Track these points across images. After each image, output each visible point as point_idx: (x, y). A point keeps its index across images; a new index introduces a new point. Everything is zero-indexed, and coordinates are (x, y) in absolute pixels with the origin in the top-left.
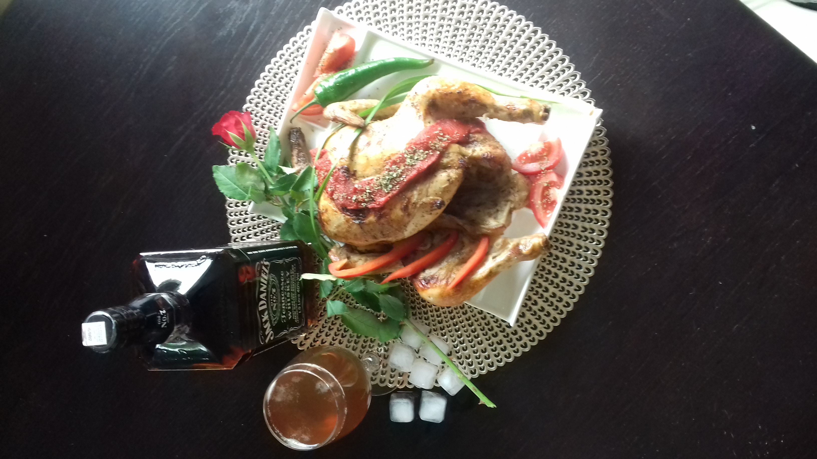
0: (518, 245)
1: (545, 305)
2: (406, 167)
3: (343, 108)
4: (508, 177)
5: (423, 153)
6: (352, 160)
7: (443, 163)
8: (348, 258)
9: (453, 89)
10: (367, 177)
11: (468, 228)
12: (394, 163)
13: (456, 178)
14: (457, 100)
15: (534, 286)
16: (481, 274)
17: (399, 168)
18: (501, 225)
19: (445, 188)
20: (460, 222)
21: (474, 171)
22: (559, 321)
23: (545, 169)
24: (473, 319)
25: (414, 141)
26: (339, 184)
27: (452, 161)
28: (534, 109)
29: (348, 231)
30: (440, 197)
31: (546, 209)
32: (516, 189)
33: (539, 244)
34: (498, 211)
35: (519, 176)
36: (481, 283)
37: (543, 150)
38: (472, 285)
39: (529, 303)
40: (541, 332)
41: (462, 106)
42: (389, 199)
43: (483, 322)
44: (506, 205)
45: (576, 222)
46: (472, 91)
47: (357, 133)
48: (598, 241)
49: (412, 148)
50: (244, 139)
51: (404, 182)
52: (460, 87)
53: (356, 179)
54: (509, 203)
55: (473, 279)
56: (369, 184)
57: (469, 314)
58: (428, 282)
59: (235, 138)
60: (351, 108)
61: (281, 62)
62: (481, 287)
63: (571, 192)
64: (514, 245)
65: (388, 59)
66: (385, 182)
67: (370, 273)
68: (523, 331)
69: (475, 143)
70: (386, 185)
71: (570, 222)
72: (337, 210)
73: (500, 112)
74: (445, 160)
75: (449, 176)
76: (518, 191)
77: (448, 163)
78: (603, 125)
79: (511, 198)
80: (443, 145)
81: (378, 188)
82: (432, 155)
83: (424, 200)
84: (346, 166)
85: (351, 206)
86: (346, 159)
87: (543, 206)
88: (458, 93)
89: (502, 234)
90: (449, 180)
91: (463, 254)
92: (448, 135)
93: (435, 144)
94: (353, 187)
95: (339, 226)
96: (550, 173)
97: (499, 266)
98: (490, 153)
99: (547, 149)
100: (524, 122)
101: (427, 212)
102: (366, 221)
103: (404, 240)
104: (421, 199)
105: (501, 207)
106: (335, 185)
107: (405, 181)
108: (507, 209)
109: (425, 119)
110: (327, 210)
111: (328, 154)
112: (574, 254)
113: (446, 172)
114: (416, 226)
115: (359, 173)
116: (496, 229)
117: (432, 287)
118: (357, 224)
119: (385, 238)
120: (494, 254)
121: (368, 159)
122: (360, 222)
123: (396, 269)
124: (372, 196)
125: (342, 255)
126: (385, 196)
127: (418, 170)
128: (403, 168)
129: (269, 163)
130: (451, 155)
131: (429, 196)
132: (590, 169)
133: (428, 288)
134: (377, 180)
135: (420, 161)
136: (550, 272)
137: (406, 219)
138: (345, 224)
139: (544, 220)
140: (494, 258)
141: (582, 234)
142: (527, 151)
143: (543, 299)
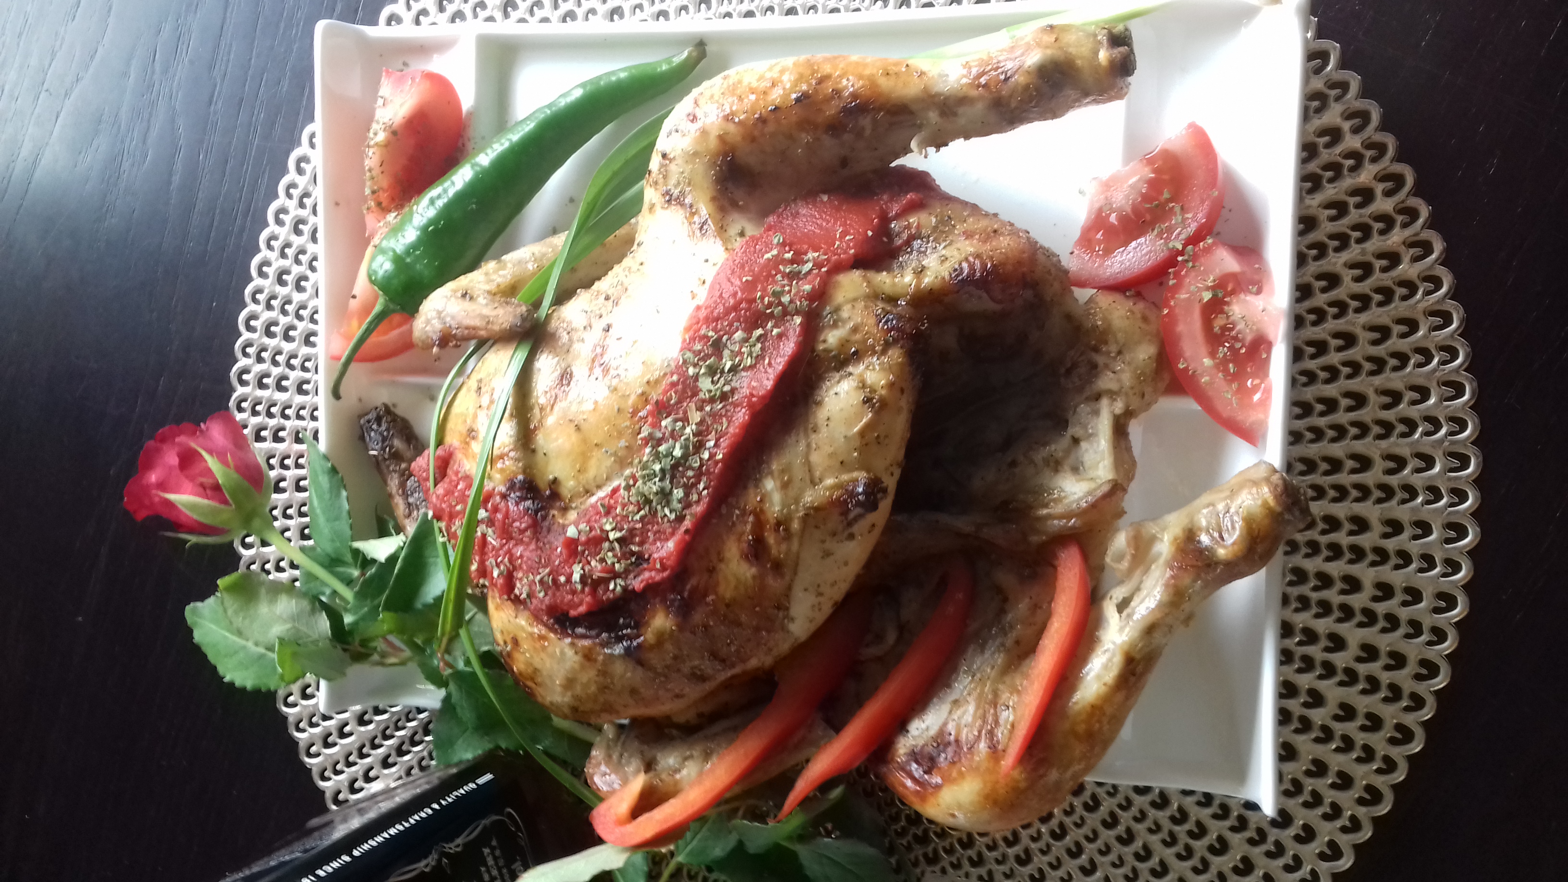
0: (1190, 536)
1: (1352, 695)
2: (708, 408)
3: (464, 296)
4: (1069, 317)
5: (746, 340)
6: (534, 451)
7: (827, 351)
8: (649, 766)
9: (776, 96)
10: (599, 487)
11: (996, 534)
12: (662, 409)
13: (891, 385)
14: (804, 124)
15: (1291, 643)
16: (1098, 677)
17: (685, 420)
18: (1106, 488)
19: (862, 433)
20: (964, 524)
21: (948, 339)
22: (1420, 734)
23: (1185, 246)
24: (1125, 818)
25: (703, 314)
26: (520, 542)
27: (855, 330)
28: (1072, 50)
29: (604, 688)
30: (857, 469)
31: (1238, 377)
32: (1113, 348)
33: (1265, 503)
34: (1076, 441)
35: (1105, 301)
36: (1109, 710)
37: (1154, 185)
38: (1081, 728)
39: (1294, 705)
40: (1369, 788)
41: (828, 141)
42: (687, 537)
43: (1163, 816)
44: (1096, 413)
45: (1354, 385)
46: (841, 77)
47: (521, 355)
48: (1452, 419)
49: (706, 337)
50: (225, 502)
51: (717, 462)
52: (800, 78)
53: (565, 510)
54: (1105, 402)
55: (1077, 708)
56: (609, 510)
57: (1108, 805)
58: (929, 762)
59: (193, 507)
60: (492, 287)
61: (283, 232)
62: (1117, 721)
63: (1302, 291)
64: (1175, 539)
65: (563, 95)
66: (654, 486)
67: (737, 790)
68: (1306, 805)
69: (916, 244)
70: (665, 496)
71: (1331, 390)
72: (544, 631)
73: (961, 110)
74: (832, 338)
75: (863, 385)
76: (1120, 353)
77: (844, 343)
78: (1320, 34)
79: (1106, 382)
80: (807, 288)
81: (642, 513)
82: (780, 336)
83: (810, 497)
84: (521, 477)
85: (581, 604)
86: (512, 454)
87: (1226, 371)
88: (798, 100)
89: (1121, 513)
90: (867, 401)
91: (1012, 627)
92: (816, 250)
93: (777, 295)
94: (561, 539)
95: (570, 683)
96: (1208, 250)
97: (1150, 629)
98: (978, 256)
99: (1166, 177)
100: (1054, 114)
101: (834, 534)
102: (649, 636)
103: (801, 649)
104: (797, 501)
105: (1085, 427)
106: (509, 551)
107: (720, 457)
108: (1103, 425)
109: (722, 230)
110: (516, 642)
111: (459, 455)
112: (1388, 492)
113: (850, 374)
114: (820, 594)
115: (569, 485)
116: (1094, 506)
117: (948, 779)
118: (620, 656)
119: (733, 666)
120: (1118, 593)
121: (578, 428)
122: (627, 650)
123: (818, 745)
124: (635, 548)
125: (629, 763)
126: (673, 534)
127: (750, 405)
128: (695, 417)
129: (327, 547)
130: (845, 314)
131: (821, 481)
132: (1330, 192)
133: (938, 787)
134: (628, 488)
135: (744, 374)
136: (1325, 581)
137: (774, 584)
138: (583, 667)
139: (1251, 417)
140: (1122, 606)
141: (1389, 415)
142: (1100, 210)
143: (1337, 679)
